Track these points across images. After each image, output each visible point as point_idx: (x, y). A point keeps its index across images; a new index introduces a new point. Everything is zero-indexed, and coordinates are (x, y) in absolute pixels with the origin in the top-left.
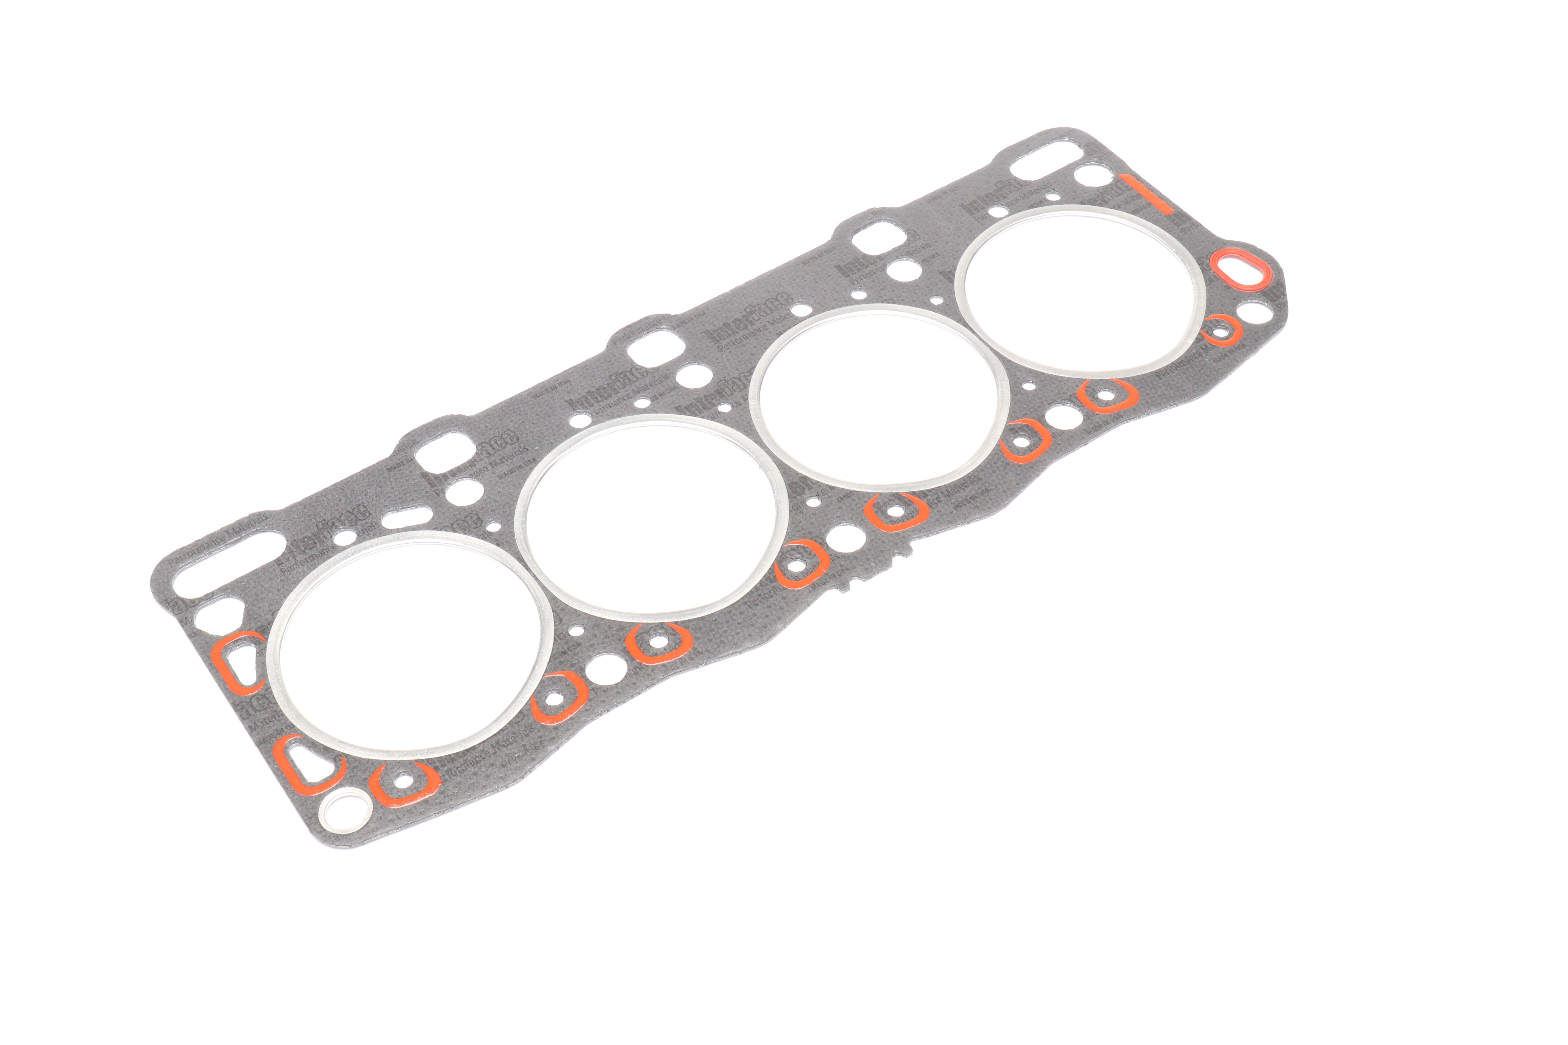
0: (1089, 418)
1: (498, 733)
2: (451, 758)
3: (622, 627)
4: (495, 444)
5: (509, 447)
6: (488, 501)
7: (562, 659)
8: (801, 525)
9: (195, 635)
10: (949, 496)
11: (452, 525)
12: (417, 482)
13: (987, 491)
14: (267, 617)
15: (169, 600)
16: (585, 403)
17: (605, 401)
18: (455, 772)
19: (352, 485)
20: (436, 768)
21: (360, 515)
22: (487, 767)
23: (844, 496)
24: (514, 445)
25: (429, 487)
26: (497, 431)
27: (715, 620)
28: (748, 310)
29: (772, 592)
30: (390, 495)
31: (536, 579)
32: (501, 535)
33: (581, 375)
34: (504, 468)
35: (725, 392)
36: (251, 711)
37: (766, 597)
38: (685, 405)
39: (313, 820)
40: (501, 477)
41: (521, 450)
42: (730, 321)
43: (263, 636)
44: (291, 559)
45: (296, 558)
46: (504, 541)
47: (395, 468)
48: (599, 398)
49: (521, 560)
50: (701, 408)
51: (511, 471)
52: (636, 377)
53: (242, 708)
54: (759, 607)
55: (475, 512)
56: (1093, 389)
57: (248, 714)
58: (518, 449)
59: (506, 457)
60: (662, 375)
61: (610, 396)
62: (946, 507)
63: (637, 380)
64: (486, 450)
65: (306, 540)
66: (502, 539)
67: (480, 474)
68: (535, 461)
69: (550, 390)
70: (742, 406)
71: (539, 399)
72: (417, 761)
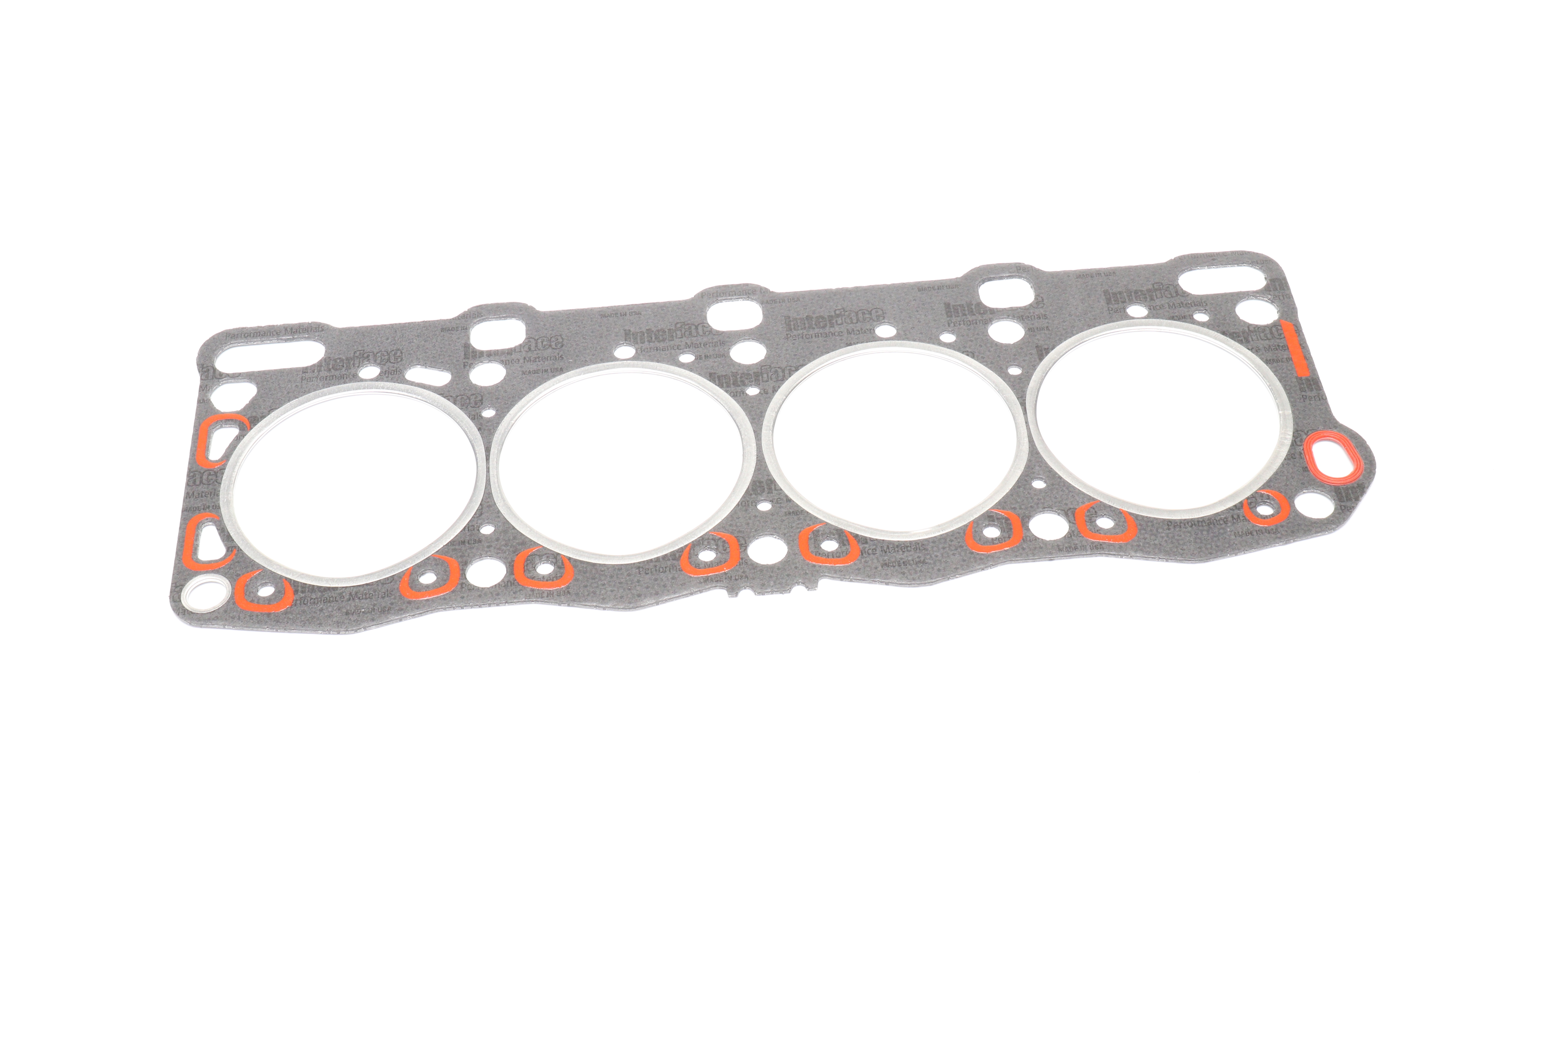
0: (1071, 536)
1: (363, 585)
2: (313, 588)
3: (526, 542)
4: (541, 343)
5: (550, 350)
6: (500, 388)
7: (457, 547)
8: (737, 520)
9: (204, 403)
10: (886, 552)
11: (457, 397)
12: (457, 349)
13: (924, 562)
14: (265, 411)
15: (205, 366)
16: (639, 338)
17: (656, 343)
18: (308, 602)
19: (405, 330)
20: (296, 592)
21: (393, 358)
22: (333, 609)
23: (793, 512)
24: (554, 351)
25: (463, 356)
26: (550, 332)
27: (602, 571)
28: (838, 312)
29: (668, 568)
30: (427, 351)
31: (488, 471)
32: (488, 422)
33: (654, 313)
34: (532, 367)
35: (762, 377)
36: (198, 482)
37: (659, 571)
38: (720, 374)
39: (177, 589)
40: (524, 373)
41: (557, 357)
42: (814, 316)
43: (250, 426)
44: (316, 371)
45: (320, 373)
46: (486, 428)
47: (449, 330)
48: (653, 338)
49: (488, 450)
50: (731, 382)
51: (536, 372)
52: (698, 333)
53: (193, 476)
54: (647, 576)
55: (482, 394)
56: (1096, 512)
57: (194, 482)
58: (556, 354)
59: (541, 358)
60: (720, 340)
61: (664, 340)
62: (875, 561)
63: (697, 336)
64: (530, 345)
65: (338, 361)
66: (487, 426)
67: (510, 364)
68: (561, 371)
69: (619, 315)
70: (767, 395)
71: (605, 319)
72: (286, 578)
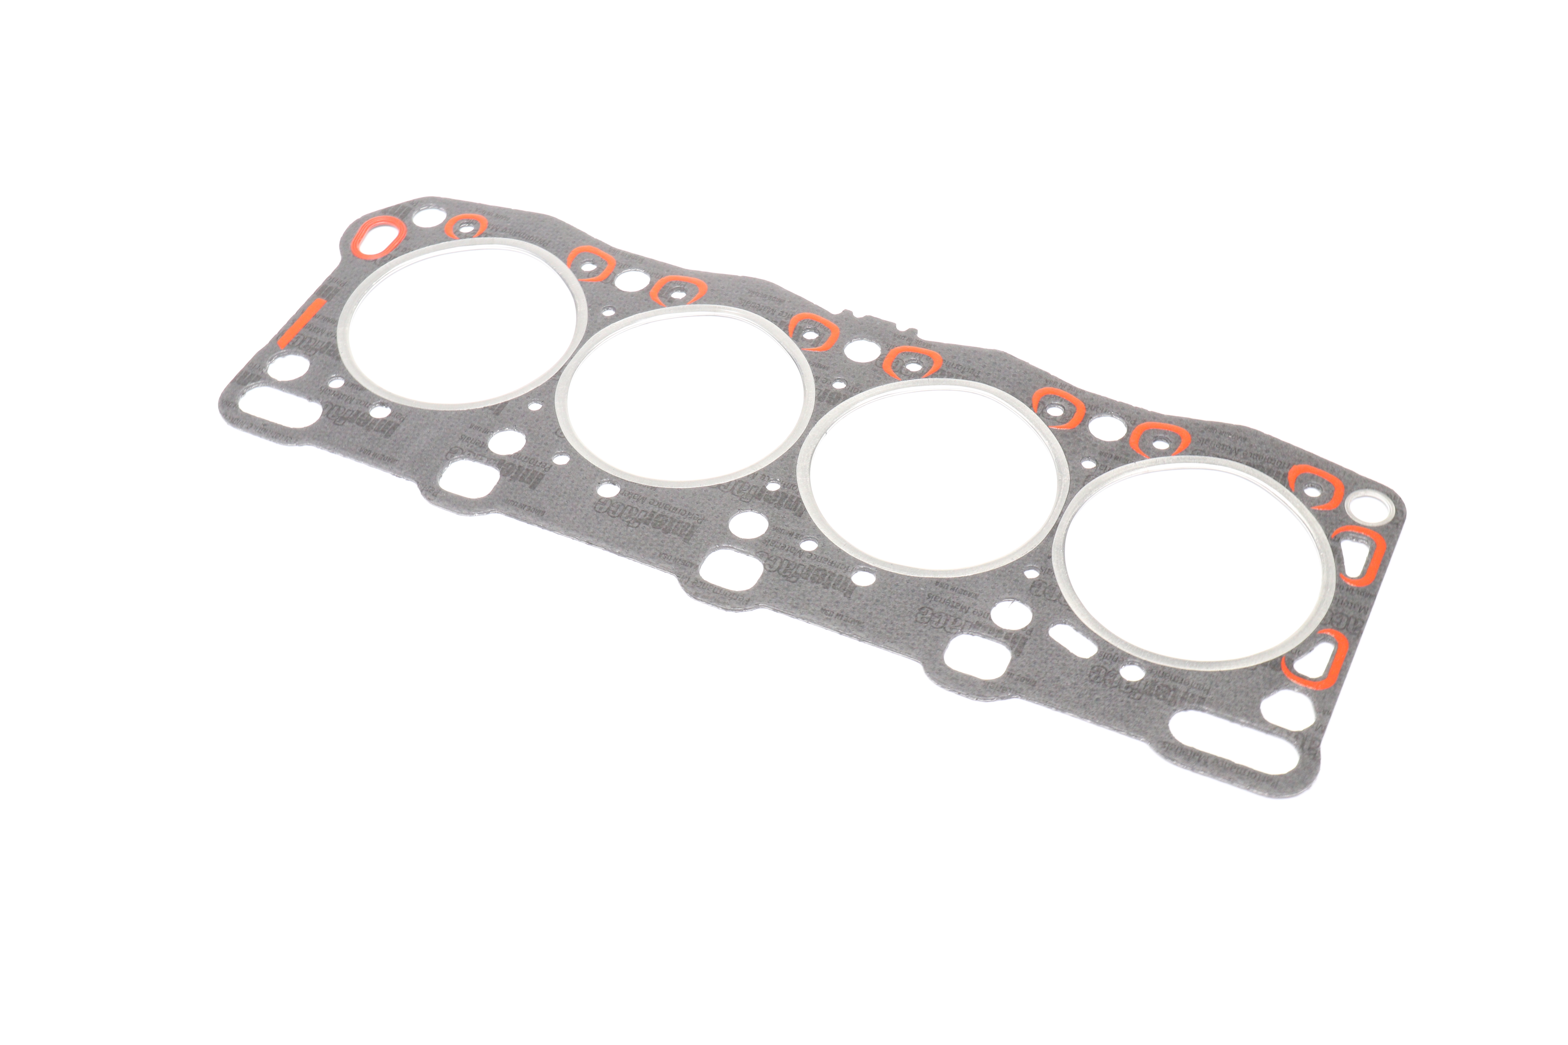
1: (1222, 457)
2: (1269, 472)
3: (1061, 436)
4: (941, 622)
5: (937, 610)
6: (1009, 590)
7: (1124, 456)
8: (871, 380)
9: (1324, 711)
11: (1055, 601)
12: (1030, 653)
14: (1261, 672)
15: (1312, 757)
16: (841, 583)
17: (828, 570)
18: (1277, 462)
19: (1073, 702)
20: (1285, 476)
21: (1101, 674)
22: (1256, 448)
23: (820, 368)
24: (932, 607)
25: (1028, 642)
26: (924, 630)
27: (1009, 386)
28: (636, 524)
29: (954, 366)
30: (1062, 666)
31: (1062, 513)
32: (1038, 561)
33: (808, 604)
34: (964, 600)
35: (756, 492)
36: (1352, 621)
37: (961, 368)
38: (792, 512)
39: (1397, 521)
40: (976, 596)
41: (933, 599)
42: (660, 530)
43: (1281, 661)
44: (1190, 695)
46: (1042, 555)
47: (1028, 680)
48: (827, 577)
49: (1052, 533)
50: (787, 499)
51: (964, 592)
52: (782, 562)
53: (1355, 629)
54: (974, 367)
55: (1029, 592)
57: (1356, 622)
58: (933, 602)
59: (951, 604)
60: (767, 545)
61: (819, 570)
62: (786, 306)
63: (785, 560)
64: (953, 624)
65: (1161, 697)
66: (1041, 557)
67: (984, 612)
68: (938, 582)
69: (844, 618)
70: (765, 475)
71: (861, 620)
72: (1291, 491)
